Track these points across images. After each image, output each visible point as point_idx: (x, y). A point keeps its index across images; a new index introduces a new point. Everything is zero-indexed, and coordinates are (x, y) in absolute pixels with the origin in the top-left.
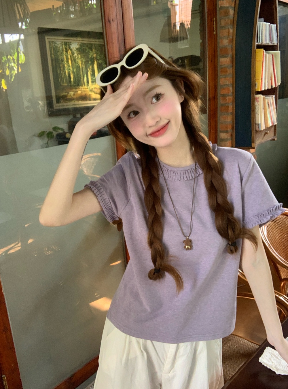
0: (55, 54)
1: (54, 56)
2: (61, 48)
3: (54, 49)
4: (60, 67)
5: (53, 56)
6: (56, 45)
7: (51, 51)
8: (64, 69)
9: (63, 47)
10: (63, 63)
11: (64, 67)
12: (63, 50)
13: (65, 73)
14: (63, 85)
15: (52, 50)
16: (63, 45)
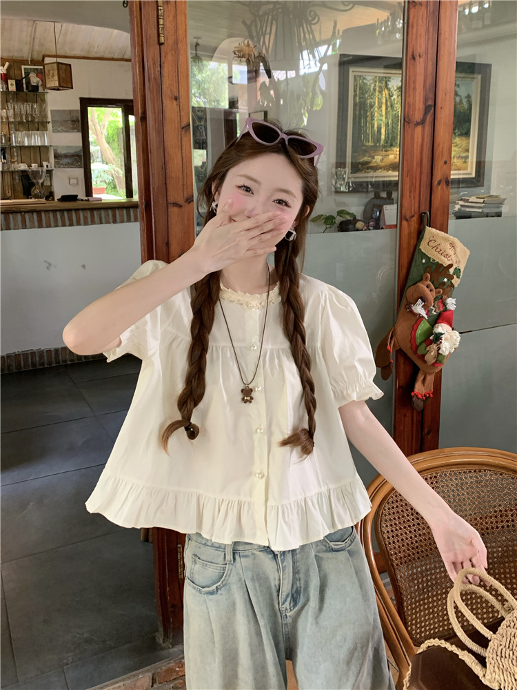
0: (361, 96)
1: (360, 98)
2: (373, 85)
3: (361, 88)
4: (367, 117)
5: (358, 98)
6: (365, 81)
7: (355, 91)
8: (372, 119)
9: (375, 85)
10: (372, 110)
11: (372, 116)
12: (375, 90)
13: (373, 127)
14: (367, 144)
15: (358, 89)
16: (376, 82)
